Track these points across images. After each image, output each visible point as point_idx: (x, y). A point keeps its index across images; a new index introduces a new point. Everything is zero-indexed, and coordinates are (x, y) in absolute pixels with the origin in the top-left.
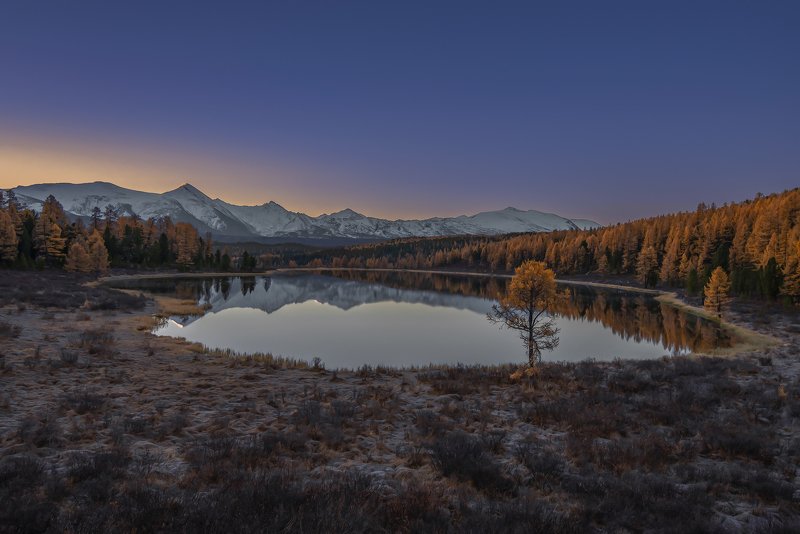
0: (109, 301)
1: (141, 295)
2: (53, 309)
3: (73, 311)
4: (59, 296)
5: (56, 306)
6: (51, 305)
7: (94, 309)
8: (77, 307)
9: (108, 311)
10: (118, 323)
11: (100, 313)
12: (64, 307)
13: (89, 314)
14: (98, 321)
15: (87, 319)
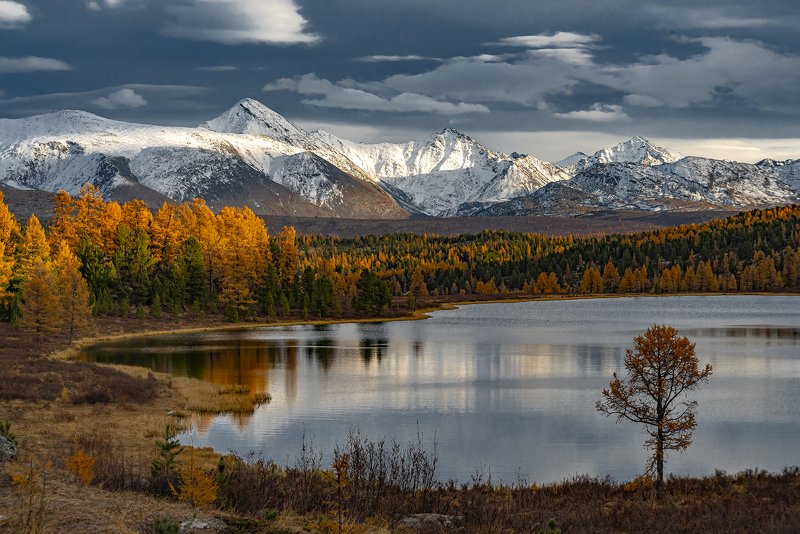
0: (98, 388)
1: (150, 375)
2: (17, 403)
3: (47, 407)
4: (20, 380)
5: (23, 398)
6: (15, 397)
7: (77, 402)
8: (52, 399)
9: (98, 406)
10: (115, 426)
11: (87, 409)
12: (34, 399)
13: (72, 411)
14: (85, 422)
15: (70, 419)
